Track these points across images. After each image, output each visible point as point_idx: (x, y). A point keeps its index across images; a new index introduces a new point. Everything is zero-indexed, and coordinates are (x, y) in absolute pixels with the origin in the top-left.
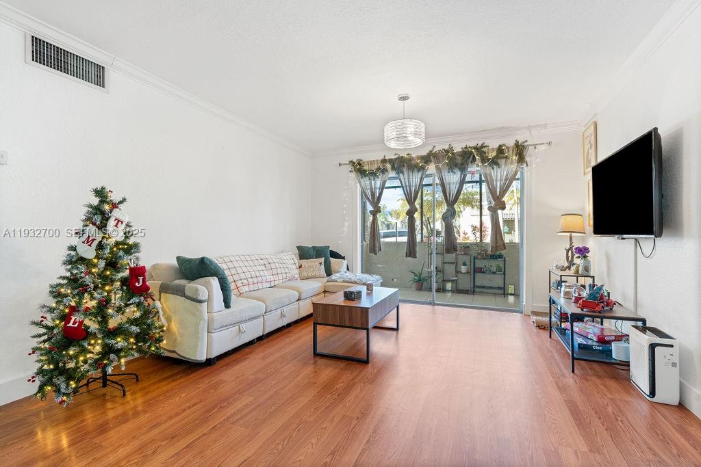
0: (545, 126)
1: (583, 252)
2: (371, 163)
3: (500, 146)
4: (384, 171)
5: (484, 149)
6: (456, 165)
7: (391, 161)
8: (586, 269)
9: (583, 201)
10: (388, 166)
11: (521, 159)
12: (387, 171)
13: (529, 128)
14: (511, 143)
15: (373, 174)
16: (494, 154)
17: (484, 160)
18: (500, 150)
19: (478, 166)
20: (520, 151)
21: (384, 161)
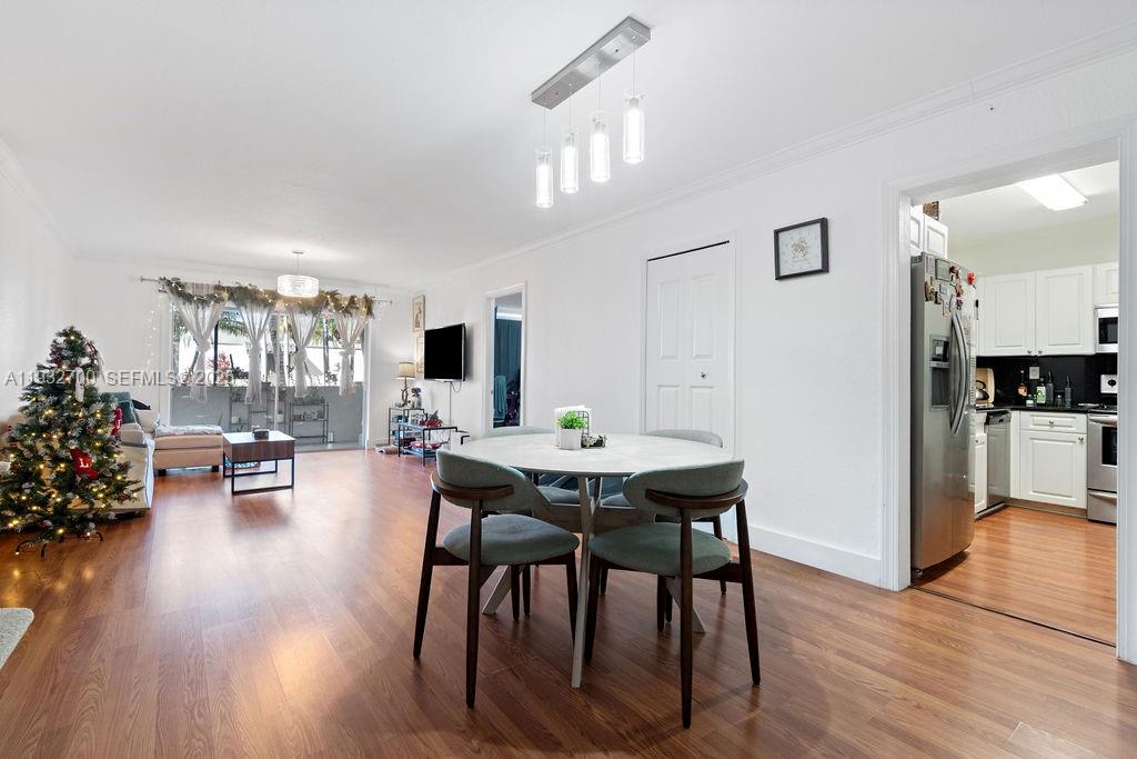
0: (387, 286)
1: (416, 391)
2: (197, 286)
3: (353, 297)
4: (220, 300)
5: (337, 296)
6: (309, 308)
7: (229, 289)
8: (419, 404)
9: (417, 354)
10: (225, 295)
11: (370, 312)
12: (223, 300)
13: (376, 285)
14: (360, 295)
15: (203, 302)
16: (347, 303)
17: (338, 307)
18: (352, 300)
19: (330, 311)
20: (369, 303)
21: (218, 288)
